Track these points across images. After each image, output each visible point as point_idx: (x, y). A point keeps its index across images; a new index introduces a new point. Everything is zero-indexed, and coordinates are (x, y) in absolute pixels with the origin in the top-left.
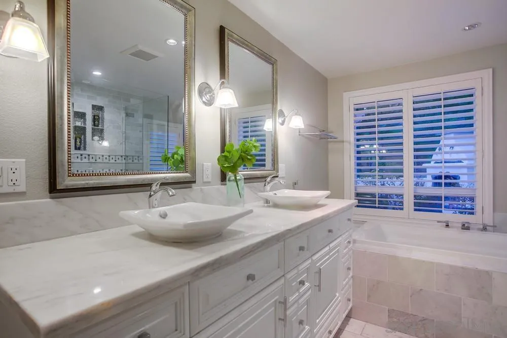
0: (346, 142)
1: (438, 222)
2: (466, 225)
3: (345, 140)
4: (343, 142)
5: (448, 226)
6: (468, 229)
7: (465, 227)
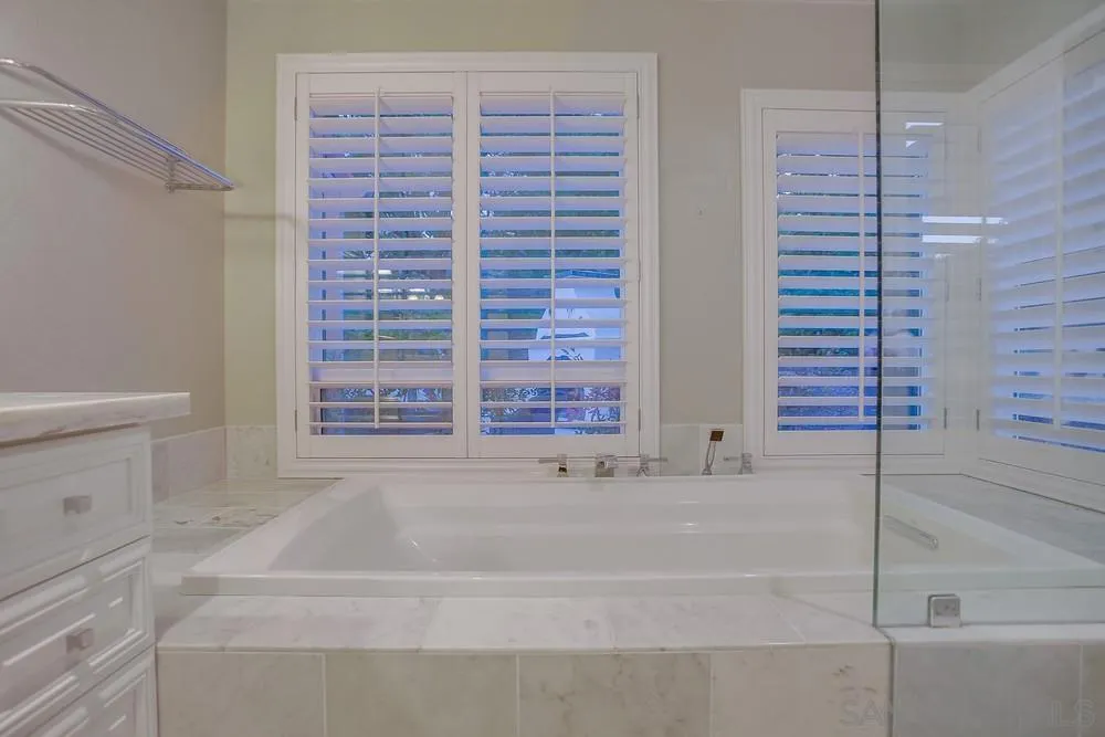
0: (283, 217)
1: (542, 461)
2: (607, 466)
3: (278, 210)
4: (272, 218)
5: (564, 470)
6: (610, 473)
7: (604, 469)
